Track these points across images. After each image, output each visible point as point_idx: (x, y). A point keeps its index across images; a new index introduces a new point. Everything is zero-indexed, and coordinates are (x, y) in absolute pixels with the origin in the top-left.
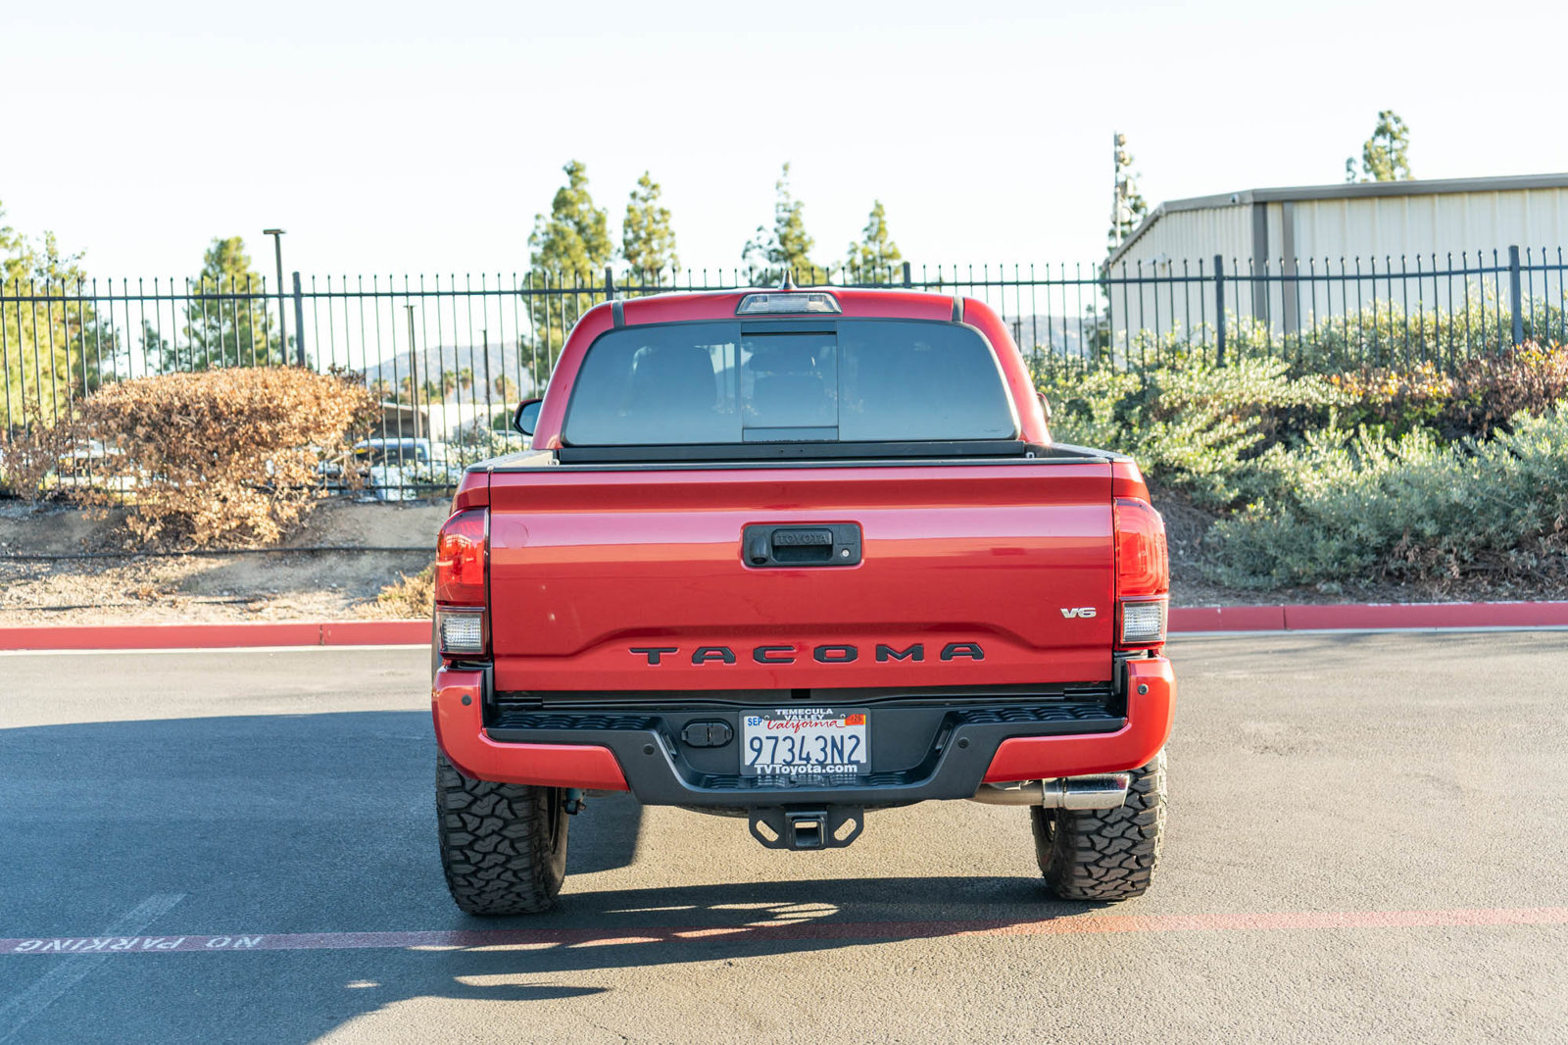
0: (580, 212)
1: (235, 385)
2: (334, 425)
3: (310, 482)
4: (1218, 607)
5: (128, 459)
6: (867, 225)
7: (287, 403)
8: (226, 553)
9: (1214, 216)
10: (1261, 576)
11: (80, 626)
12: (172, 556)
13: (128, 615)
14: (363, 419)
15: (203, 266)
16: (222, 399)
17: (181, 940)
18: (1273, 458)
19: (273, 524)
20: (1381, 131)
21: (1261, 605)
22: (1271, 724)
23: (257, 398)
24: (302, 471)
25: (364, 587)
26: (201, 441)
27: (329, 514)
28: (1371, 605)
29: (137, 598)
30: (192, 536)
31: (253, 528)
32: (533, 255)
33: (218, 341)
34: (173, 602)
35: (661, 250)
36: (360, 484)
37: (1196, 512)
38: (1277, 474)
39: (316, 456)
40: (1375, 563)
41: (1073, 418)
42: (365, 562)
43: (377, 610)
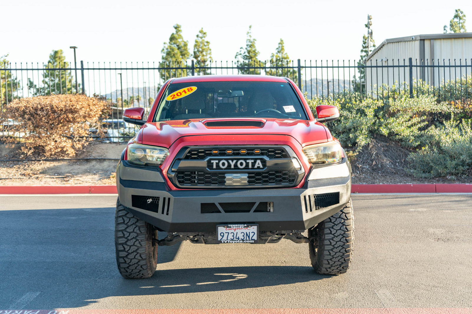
0: (179, 42)
1: (60, 100)
2: (95, 115)
3: (86, 135)
4: (411, 184)
5: (22, 126)
6: (277, 47)
7: (78, 107)
8: (56, 160)
9: (405, 44)
10: (427, 174)
11: (4, 186)
12: (37, 161)
13: (21, 182)
14: (105, 113)
15: (49, 59)
16: (55, 106)
17: (38, 312)
18: (431, 131)
19: (73, 150)
20: (456, 16)
21: (427, 183)
22: (439, 229)
23: (68, 105)
24: (83, 131)
25: (105, 173)
26: (48, 120)
27: (93, 146)
28: (467, 184)
29: (25, 176)
30: (44, 154)
31: (66, 151)
32: (163, 56)
33: (54, 85)
34: (38, 178)
35: (206, 55)
36: (104, 136)
37: (403, 150)
38: (432, 136)
39: (88, 126)
40: (468, 169)
41: (359, 115)
42: (106, 164)
43: (110, 181)
